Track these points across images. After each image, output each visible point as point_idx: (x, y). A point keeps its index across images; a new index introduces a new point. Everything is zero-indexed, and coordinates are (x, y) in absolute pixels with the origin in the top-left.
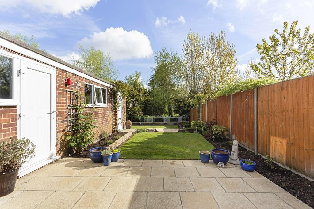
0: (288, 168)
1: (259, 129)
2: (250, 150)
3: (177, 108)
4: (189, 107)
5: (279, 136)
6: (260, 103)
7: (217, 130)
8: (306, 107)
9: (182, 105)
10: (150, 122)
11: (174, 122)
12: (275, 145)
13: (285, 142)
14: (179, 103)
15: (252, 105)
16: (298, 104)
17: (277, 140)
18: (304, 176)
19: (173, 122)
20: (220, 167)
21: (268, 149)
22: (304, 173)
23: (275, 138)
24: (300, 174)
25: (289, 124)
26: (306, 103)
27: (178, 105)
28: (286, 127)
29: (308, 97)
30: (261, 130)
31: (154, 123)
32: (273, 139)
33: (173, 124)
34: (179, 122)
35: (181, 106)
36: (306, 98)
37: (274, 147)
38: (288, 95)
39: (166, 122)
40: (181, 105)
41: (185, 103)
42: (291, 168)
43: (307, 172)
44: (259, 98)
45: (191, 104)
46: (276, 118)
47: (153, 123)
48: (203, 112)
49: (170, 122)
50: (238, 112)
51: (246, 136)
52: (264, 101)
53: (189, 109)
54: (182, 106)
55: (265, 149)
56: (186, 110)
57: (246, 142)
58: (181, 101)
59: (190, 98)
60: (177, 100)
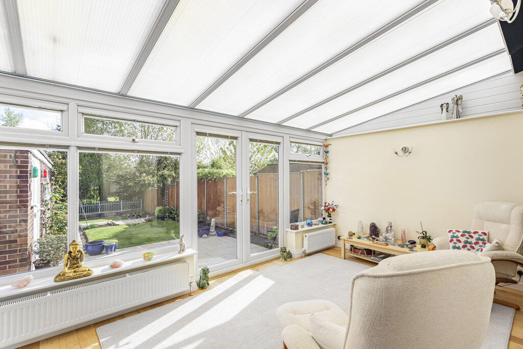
3: (122, 188)
4: (143, 187)
15: (223, 191)
19: (115, 211)
20: (205, 237)
27: (125, 184)
33: (115, 214)
34: (125, 210)
35: (131, 186)
39: (103, 212)
40: (129, 184)
44: (227, 186)
48: (170, 194)
49: (110, 212)
50: (212, 195)
51: (218, 216)
52: (230, 189)
53: (143, 190)
56: (138, 192)
58: (130, 179)
59: (144, 174)
60: (122, 176)
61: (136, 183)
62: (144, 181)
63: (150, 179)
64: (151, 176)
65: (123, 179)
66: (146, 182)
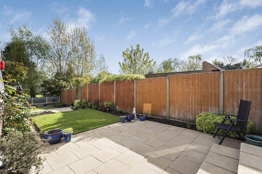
0: (152, 116)
1: (137, 101)
2: (131, 113)
4: (61, 88)
5: (148, 103)
6: (137, 87)
7: (108, 104)
8: (159, 90)
9: (54, 86)
12: (146, 107)
13: (150, 105)
15: (133, 89)
16: (156, 89)
17: (147, 105)
18: (158, 117)
19: (43, 103)
20: (133, 122)
21: (142, 110)
22: (158, 116)
23: (146, 104)
24: (157, 117)
25: (152, 97)
26: (159, 88)
27: (49, 86)
28: (151, 99)
29: (160, 86)
30: (138, 101)
32: (145, 105)
33: (43, 105)
34: (49, 103)
35: (53, 88)
36: (159, 86)
37: (145, 108)
38: (152, 85)
39: (35, 104)
40: (52, 86)
42: (153, 116)
43: (159, 115)
44: (137, 85)
46: (147, 95)
48: (83, 92)
49: (39, 104)
50: (121, 92)
51: (128, 106)
52: (140, 87)
53: (61, 90)
55: (141, 110)
56: (57, 91)
57: (128, 109)
58: (52, 83)
59: (62, 80)
60: (47, 81)
61: (56, 86)
62: (62, 84)
63: (65, 83)
64: (65, 82)
65: (48, 83)
66: (63, 85)
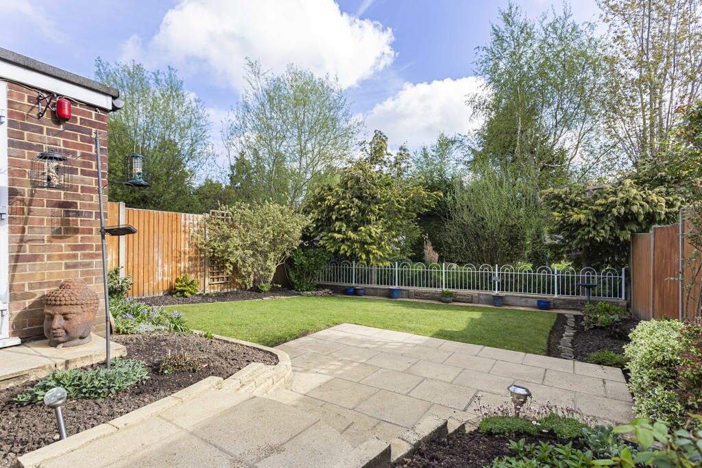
3: (558, 232)
4: (623, 229)
9: (582, 216)
10: (433, 290)
11: (541, 296)
14: (566, 209)
19: (537, 295)
27: (564, 219)
31: (450, 294)
33: (535, 302)
35: (579, 225)
39: (504, 293)
40: (575, 217)
41: (601, 209)
45: (635, 209)
47: (443, 294)
49: (522, 294)
53: (625, 235)
54: (583, 222)
56: (604, 242)
